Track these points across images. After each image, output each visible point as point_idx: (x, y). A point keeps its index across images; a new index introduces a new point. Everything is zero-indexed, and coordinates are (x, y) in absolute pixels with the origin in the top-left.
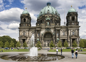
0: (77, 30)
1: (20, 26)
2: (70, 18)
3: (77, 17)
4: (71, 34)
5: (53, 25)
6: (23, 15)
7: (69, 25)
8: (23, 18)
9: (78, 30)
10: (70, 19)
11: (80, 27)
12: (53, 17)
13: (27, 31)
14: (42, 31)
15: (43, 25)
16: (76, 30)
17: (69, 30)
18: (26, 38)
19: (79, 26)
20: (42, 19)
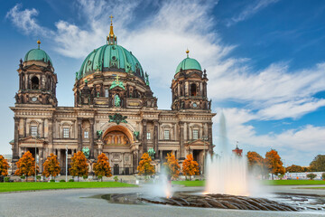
0: (206, 126)
1: (17, 102)
2: (187, 87)
3: (205, 84)
4: (188, 136)
5: (135, 104)
6: (29, 64)
7: (184, 108)
8: (29, 74)
9: (210, 124)
10: (187, 91)
11: (214, 115)
12: (130, 81)
13: (44, 119)
14: (98, 122)
15: (100, 103)
16: (203, 123)
17: (183, 123)
18: (41, 145)
19: (212, 112)
20: (95, 85)
